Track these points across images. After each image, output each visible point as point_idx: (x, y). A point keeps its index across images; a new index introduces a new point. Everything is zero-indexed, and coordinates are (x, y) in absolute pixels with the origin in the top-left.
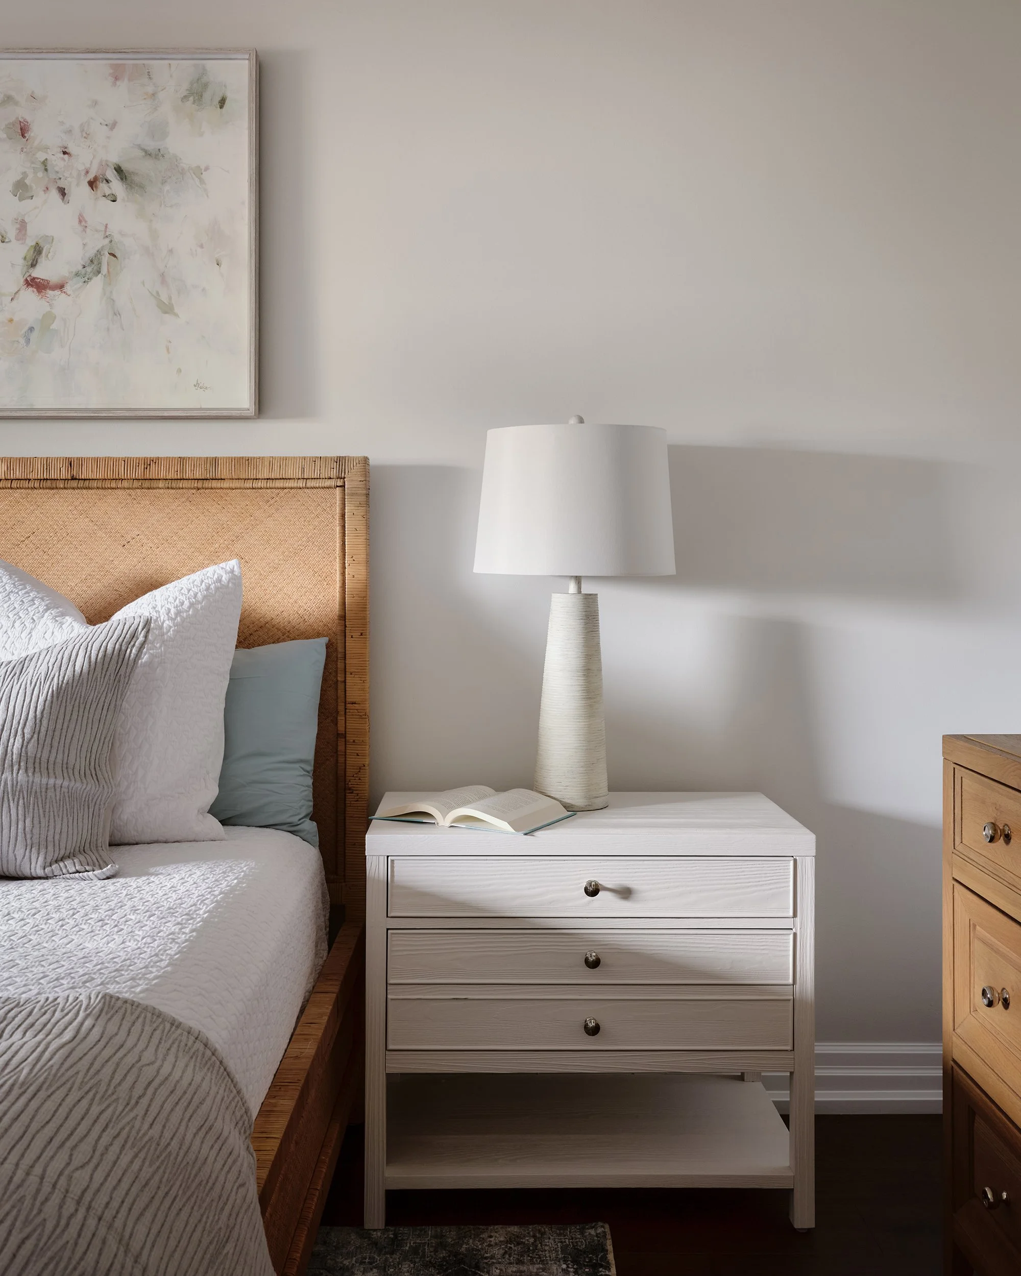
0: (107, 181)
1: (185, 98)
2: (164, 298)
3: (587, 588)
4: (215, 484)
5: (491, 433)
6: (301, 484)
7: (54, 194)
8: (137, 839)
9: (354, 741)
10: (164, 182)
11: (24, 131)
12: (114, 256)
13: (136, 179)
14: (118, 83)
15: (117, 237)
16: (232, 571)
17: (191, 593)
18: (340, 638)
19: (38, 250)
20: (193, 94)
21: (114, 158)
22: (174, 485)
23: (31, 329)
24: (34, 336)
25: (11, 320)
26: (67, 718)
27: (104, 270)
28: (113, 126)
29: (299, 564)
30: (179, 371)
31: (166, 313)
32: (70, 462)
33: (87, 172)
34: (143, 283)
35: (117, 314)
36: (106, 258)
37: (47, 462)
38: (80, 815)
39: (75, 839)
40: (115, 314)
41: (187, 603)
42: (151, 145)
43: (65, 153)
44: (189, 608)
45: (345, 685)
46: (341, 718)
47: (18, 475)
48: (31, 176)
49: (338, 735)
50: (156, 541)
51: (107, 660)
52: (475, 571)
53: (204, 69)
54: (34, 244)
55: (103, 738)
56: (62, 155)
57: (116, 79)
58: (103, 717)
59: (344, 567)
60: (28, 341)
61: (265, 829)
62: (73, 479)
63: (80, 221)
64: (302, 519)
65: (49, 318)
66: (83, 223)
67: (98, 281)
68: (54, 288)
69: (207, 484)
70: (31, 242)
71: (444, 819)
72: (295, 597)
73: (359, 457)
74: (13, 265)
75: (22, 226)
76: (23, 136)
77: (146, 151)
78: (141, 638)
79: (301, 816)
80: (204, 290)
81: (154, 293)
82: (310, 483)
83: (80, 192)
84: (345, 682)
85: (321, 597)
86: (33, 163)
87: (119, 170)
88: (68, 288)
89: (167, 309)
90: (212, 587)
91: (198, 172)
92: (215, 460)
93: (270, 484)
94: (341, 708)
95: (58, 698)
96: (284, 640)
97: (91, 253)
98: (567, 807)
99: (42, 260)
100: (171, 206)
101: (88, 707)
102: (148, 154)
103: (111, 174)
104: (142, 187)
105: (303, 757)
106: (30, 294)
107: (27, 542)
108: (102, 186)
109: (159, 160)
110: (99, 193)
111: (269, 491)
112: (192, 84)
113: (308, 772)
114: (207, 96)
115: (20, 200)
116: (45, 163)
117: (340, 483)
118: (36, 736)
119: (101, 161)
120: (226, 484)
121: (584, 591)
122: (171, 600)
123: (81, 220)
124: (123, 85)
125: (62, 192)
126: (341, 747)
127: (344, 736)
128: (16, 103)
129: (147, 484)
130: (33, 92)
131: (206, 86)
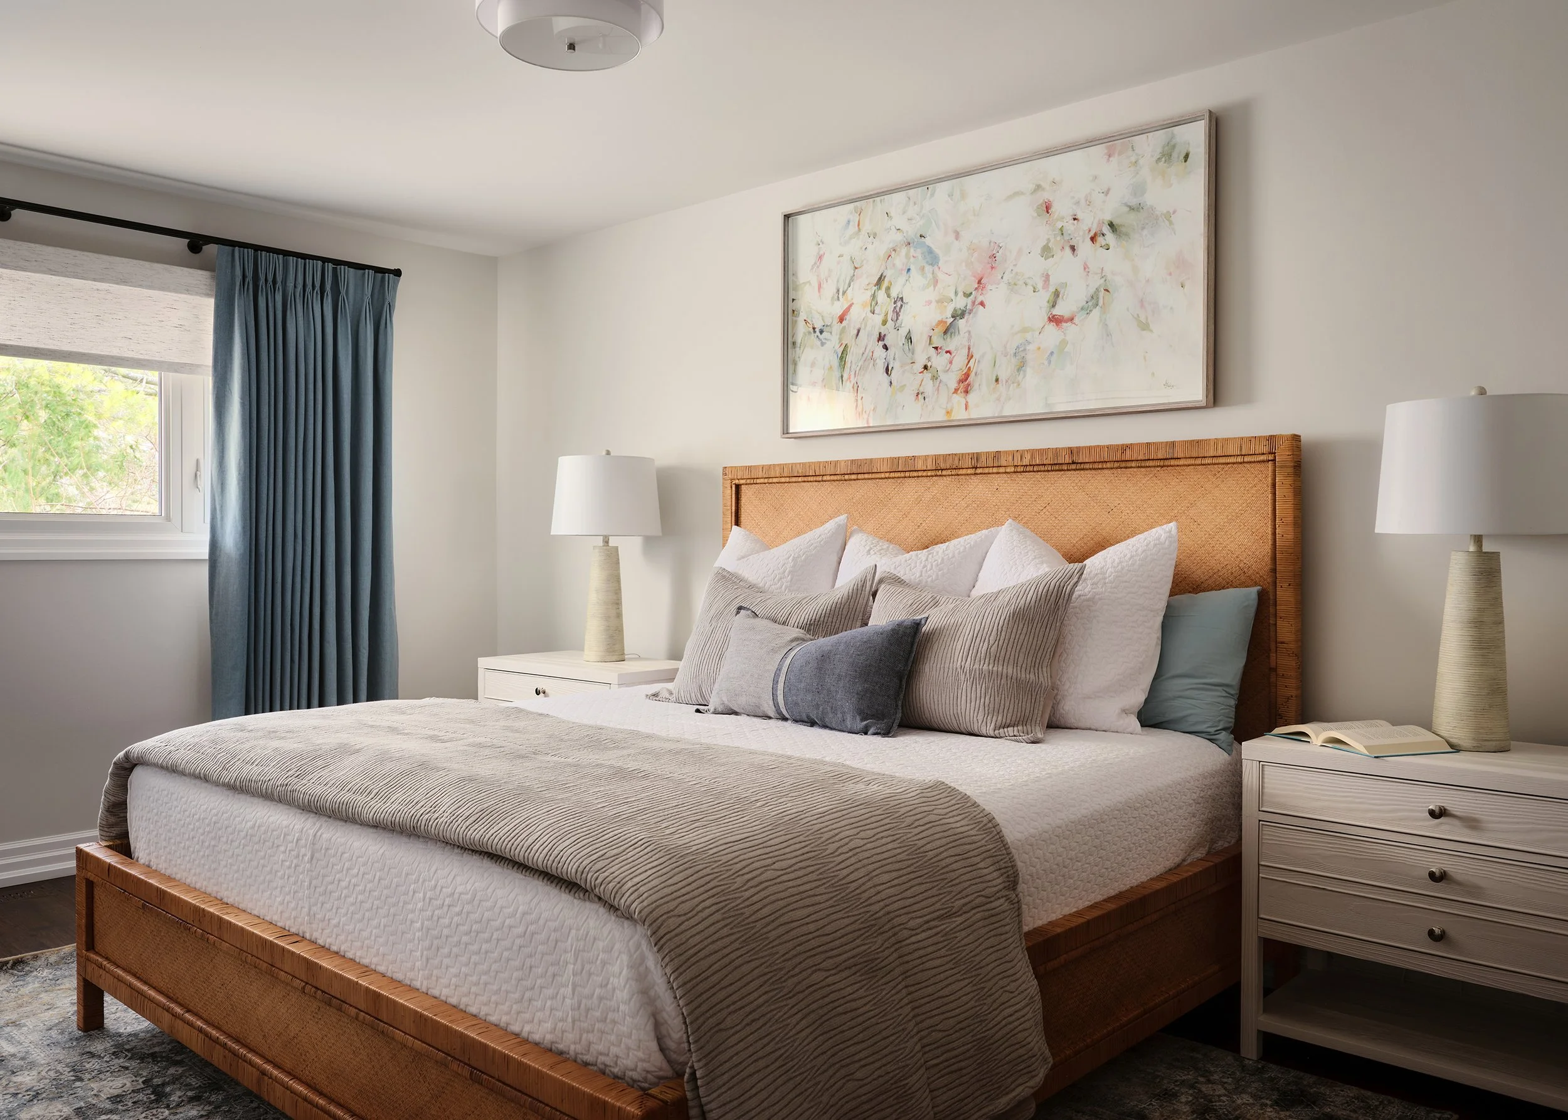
0: (1103, 235)
1: (1159, 159)
2: (1143, 319)
3: (1487, 547)
4: (1173, 462)
5: (1389, 407)
6: (1239, 459)
7: (1068, 250)
8: (1076, 725)
9: (1283, 675)
10: (1143, 228)
11: (1048, 209)
12: (1108, 291)
13: (1124, 230)
14: (1111, 159)
15: (1109, 277)
16: (1170, 531)
17: (1135, 548)
18: (1271, 589)
19: (1057, 294)
20: (1164, 155)
21: (1108, 217)
22: (1143, 465)
23: (1052, 353)
24: (1054, 358)
25: (1039, 348)
26: (1019, 632)
27: (1101, 303)
28: (1107, 193)
29: (1240, 526)
30: (1153, 374)
31: (1144, 330)
32: (1071, 451)
33: (1090, 231)
34: (1128, 310)
35: (1109, 335)
36: (1102, 293)
37: (1056, 452)
38: (1025, 700)
39: (1019, 715)
40: (1108, 335)
41: (1129, 556)
42: (1134, 202)
43: (1075, 219)
44: (1130, 559)
45: (1276, 627)
46: (1273, 655)
47: (1038, 462)
48: (1052, 240)
49: (1271, 669)
50: (1132, 508)
51: (1049, 594)
52: (1377, 531)
53: (1173, 133)
54: (1054, 290)
55: (1046, 649)
56: (1073, 221)
57: (1110, 156)
58: (1047, 634)
59: (1275, 529)
60: (1050, 362)
61: (1188, 735)
62: (1073, 463)
63: (1085, 269)
64: (1242, 489)
65: (1064, 343)
66: (1087, 270)
67: (1096, 312)
68: (1066, 322)
69: (1167, 463)
70: (1052, 289)
71: (1317, 738)
72: (1237, 553)
73: (1287, 436)
74: (1041, 308)
75: (1047, 278)
76: (1048, 212)
77: (1130, 207)
78: (1075, 580)
79: (1219, 728)
80: (1171, 308)
81: (1136, 316)
82: (1247, 459)
83: (1085, 247)
84: (1276, 624)
85: (1257, 553)
86: (1054, 231)
87: (1111, 225)
88: (1076, 320)
89: (1145, 327)
90: (1152, 543)
91: (1168, 216)
92: (1173, 443)
93: (1215, 461)
94: (1273, 646)
95: (1013, 618)
96: (1228, 588)
97: (1092, 291)
98: (1451, 745)
99: (1060, 301)
100: (1148, 247)
101: (1035, 624)
102: (1131, 208)
103: (1106, 229)
104: (1127, 235)
105: (1227, 681)
106: (1051, 327)
107: (1044, 511)
108: (1100, 239)
109: (1139, 212)
110: (1098, 244)
111: (1216, 466)
112: (1164, 147)
113: (1232, 695)
114: (1175, 155)
115: (1045, 259)
116: (1061, 229)
117: (1271, 457)
118: (997, 642)
119: (1099, 221)
120: (1181, 462)
121: (1485, 549)
122: (1118, 553)
123: (1085, 267)
124: (1114, 160)
125: (1073, 248)
126: (1273, 679)
127: (1275, 670)
128: (1043, 189)
129: (1123, 465)
130: (1054, 179)
131: (1174, 147)
